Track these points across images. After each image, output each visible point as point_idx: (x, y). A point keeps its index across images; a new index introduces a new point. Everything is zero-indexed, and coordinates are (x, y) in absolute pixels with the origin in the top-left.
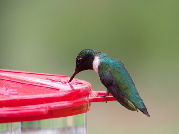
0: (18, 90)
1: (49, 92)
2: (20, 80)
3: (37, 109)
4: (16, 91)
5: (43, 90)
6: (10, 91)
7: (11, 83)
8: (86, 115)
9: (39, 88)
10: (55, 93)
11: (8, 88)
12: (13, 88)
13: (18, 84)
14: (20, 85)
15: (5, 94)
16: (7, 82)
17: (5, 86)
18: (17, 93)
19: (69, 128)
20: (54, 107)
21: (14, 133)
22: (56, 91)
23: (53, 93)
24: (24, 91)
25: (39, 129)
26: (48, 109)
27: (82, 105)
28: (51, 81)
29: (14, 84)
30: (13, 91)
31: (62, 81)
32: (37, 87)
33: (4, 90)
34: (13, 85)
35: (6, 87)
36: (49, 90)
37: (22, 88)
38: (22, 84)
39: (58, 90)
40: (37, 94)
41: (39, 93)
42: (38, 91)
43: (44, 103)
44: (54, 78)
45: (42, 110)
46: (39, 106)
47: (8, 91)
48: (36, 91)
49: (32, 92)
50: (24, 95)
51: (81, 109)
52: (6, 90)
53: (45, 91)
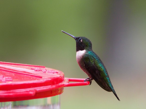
0: (12, 78)
1: (35, 79)
2: (12, 70)
3: (27, 91)
4: (10, 78)
5: (30, 78)
6: (6, 79)
7: (6, 72)
8: (60, 96)
9: (27, 76)
10: (39, 80)
11: (5, 76)
12: (8, 76)
13: (11, 73)
14: (13, 74)
15: (2, 80)
16: (3, 71)
17: (1, 75)
18: (11, 80)
19: (48, 106)
20: (39, 90)
21: (6, 108)
22: (40, 79)
23: (38, 80)
24: (16, 78)
25: (27, 106)
26: (35, 92)
27: (58, 89)
28: (35, 71)
29: (8, 72)
30: (8, 78)
31: (42, 70)
32: (25, 75)
33: (1, 77)
34: (8, 74)
35: (3, 75)
36: (35, 78)
37: (14, 76)
38: (14, 73)
39: (41, 77)
40: (26, 80)
41: (28, 80)
42: (26, 78)
43: (32, 88)
44: (36, 68)
45: (31, 93)
46: (28, 89)
47: (4, 78)
48: (25, 78)
49: (22, 79)
50: (17, 81)
51: (57, 92)
52: (3, 77)
53: (32, 78)
